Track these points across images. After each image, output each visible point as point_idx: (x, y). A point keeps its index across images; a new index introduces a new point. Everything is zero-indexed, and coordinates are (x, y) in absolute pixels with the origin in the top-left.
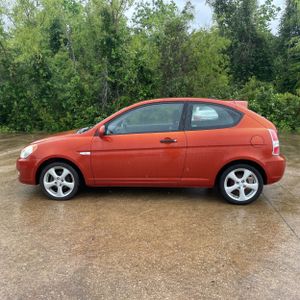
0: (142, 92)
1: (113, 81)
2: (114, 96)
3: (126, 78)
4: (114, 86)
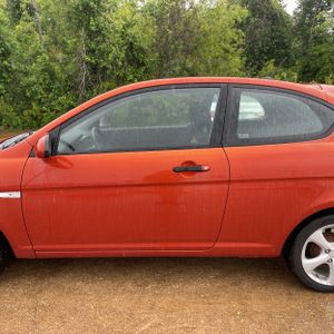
1: (93, 61)
2: (96, 81)
3: (110, 57)
4: (94, 68)
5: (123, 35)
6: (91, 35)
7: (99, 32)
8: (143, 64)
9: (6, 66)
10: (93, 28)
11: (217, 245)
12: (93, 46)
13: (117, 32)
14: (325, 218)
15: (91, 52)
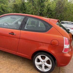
5: (47, 7)
6: (41, 7)
7: (43, 6)
8: (51, 14)
9: (24, 12)
11: (17, 53)
14: (41, 53)
15: (41, 10)
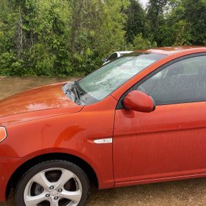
0: (55, 41)
1: (28, 29)
2: (29, 43)
3: (41, 27)
4: (28, 34)
5: (51, 13)
8: (63, 33)
10: (28, 7)
12: (28, 19)
13: (46, 10)
